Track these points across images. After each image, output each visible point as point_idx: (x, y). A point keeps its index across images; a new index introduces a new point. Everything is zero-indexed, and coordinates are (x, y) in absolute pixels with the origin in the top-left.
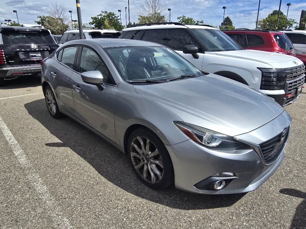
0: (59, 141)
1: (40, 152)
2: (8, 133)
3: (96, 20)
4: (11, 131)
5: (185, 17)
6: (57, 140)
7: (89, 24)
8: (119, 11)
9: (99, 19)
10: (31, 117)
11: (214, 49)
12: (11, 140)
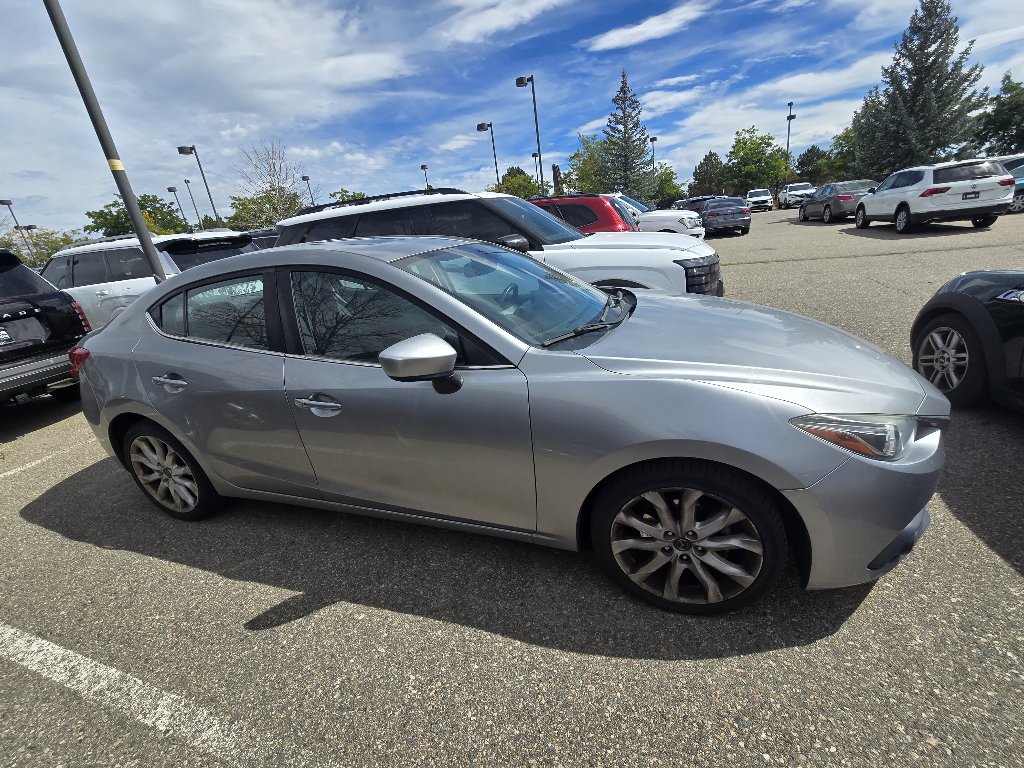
0: (287, 594)
1: (256, 667)
2: (40, 655)
3: (106, 219)
4: (44, 638)
5: (346, 192)
6: (273, 595)
7: (85, 230)
8: (171, 190)
9: (115, 214)
10: (85, 547)
11: (555, 237)
12: (83, 675)
